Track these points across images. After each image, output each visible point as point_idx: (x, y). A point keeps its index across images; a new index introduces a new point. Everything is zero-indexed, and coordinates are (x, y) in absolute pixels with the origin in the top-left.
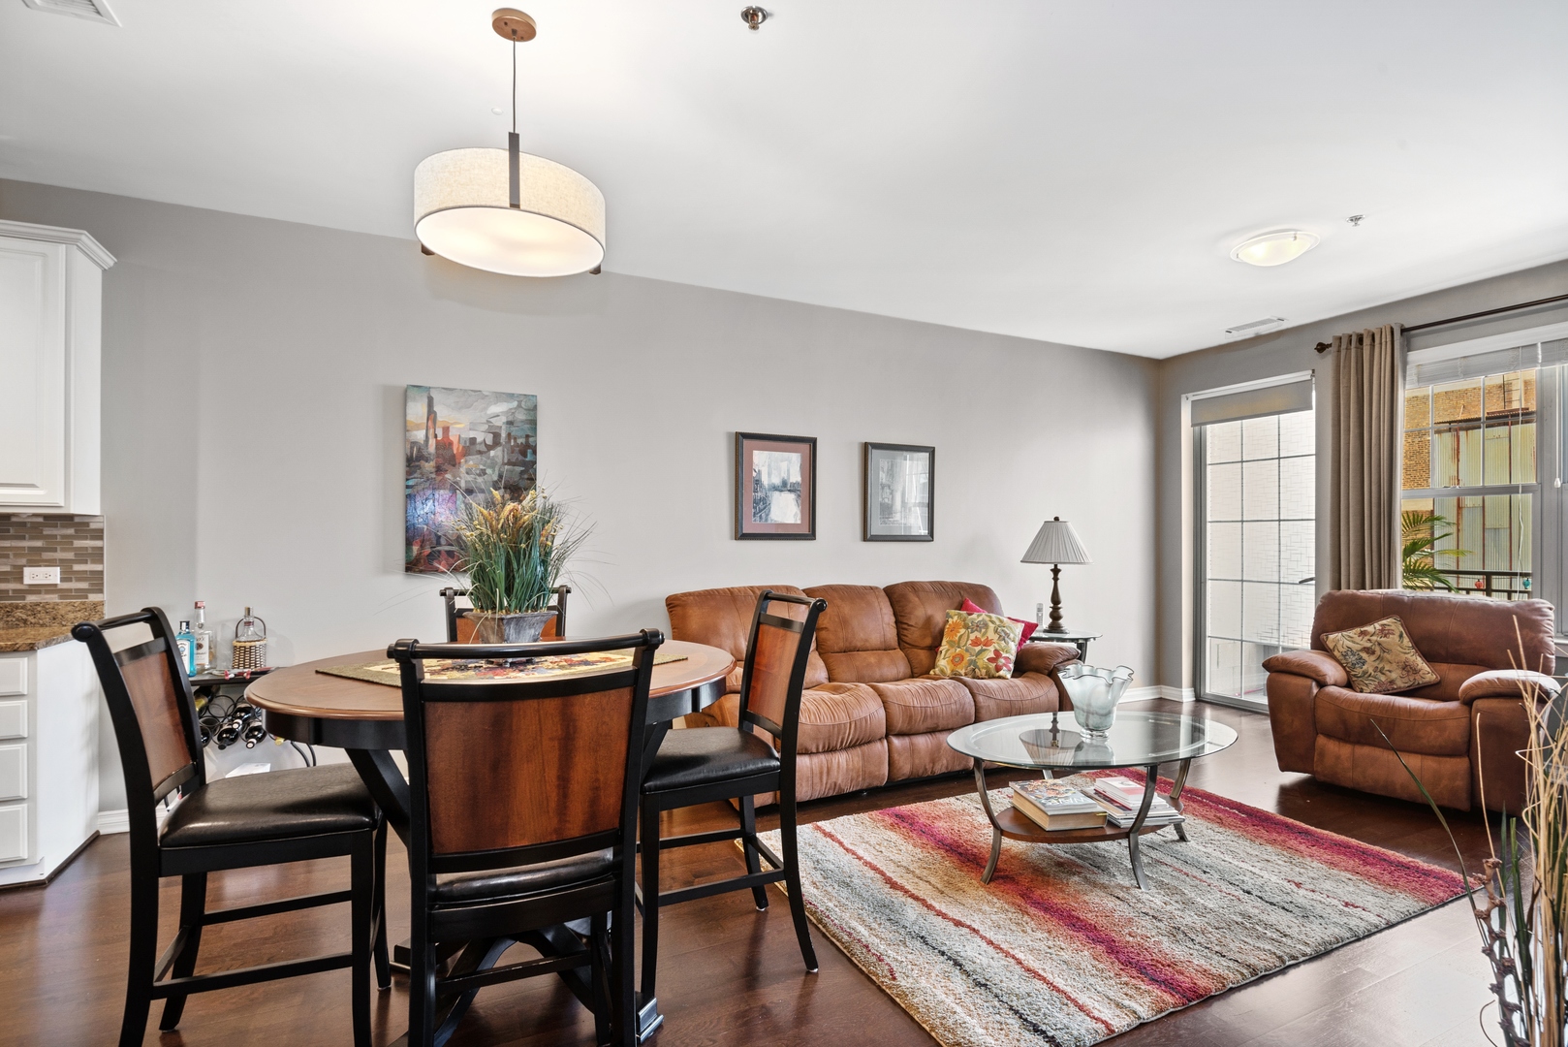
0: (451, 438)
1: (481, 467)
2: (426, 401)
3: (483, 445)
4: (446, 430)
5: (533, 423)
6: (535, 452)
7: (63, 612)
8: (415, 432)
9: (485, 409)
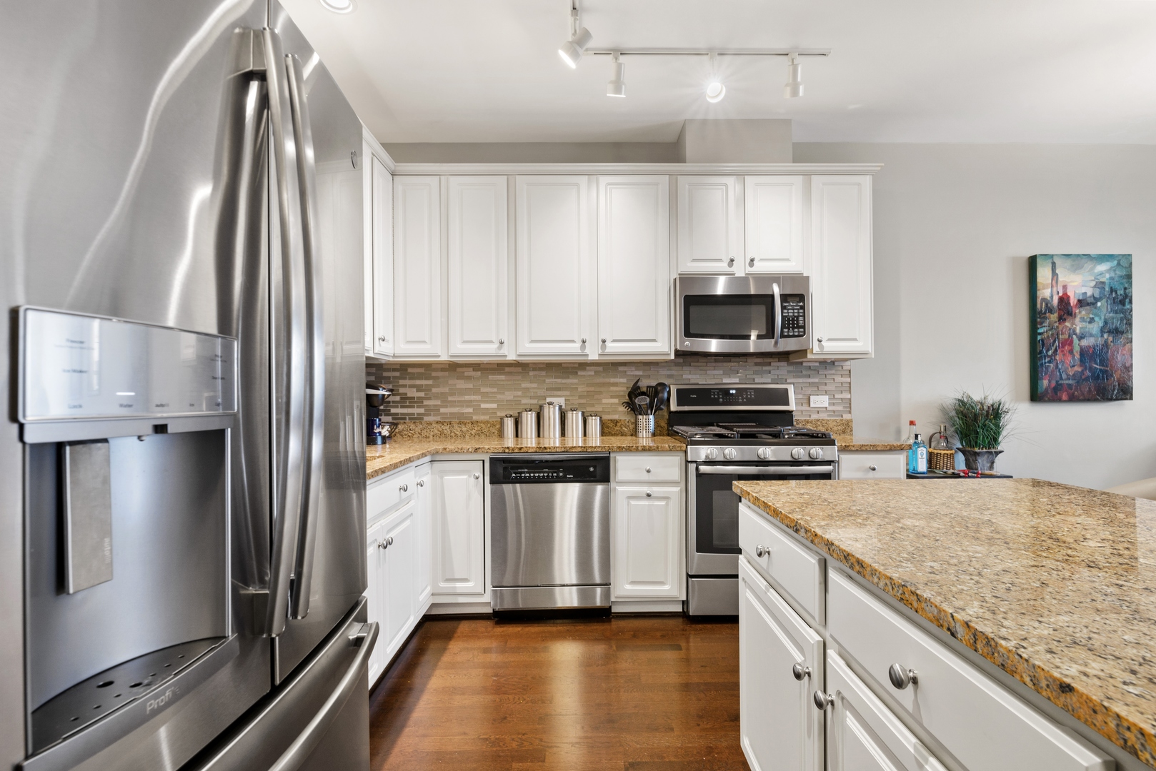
0: (1068, 294)
1: (1091, 316)
2: (1051, 265)
3: (1092, 298)
4: (1065, 287)
5: (1129, 277)
6: (1131, 302)
7: (831, 426)
8: (1043, 291)
9: (1092, 269)
